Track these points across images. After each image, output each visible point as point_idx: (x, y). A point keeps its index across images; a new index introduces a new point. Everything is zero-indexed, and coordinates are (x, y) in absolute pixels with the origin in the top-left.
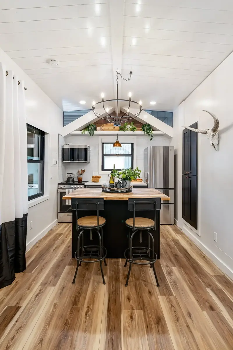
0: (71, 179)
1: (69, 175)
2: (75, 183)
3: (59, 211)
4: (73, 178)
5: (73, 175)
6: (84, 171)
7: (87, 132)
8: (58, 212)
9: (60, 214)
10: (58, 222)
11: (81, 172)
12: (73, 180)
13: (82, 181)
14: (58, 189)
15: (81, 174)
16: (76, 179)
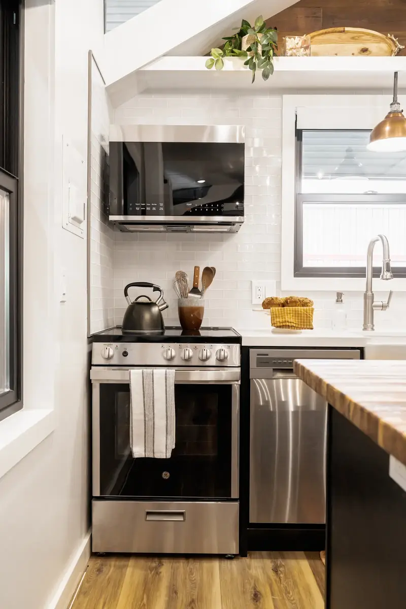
0: (147, 316)
1: (135, 292)
2: (168, 333)
3: (96, 492)
4: (155, 310)
5: (154, 296)
6: (210, 272)
7: (233, 64)
8: (91, 498)
9: (98, 506)
10: (94, 555)
11: (196, 280)
12: (158, 322)
13: (202, 325)
14: (90, 365)
15: (195, 290)
16: (171, 319)
